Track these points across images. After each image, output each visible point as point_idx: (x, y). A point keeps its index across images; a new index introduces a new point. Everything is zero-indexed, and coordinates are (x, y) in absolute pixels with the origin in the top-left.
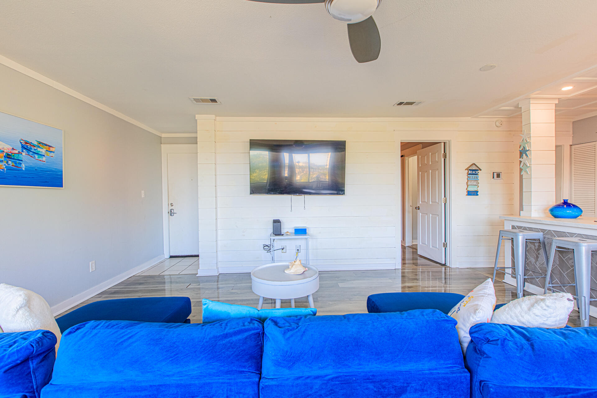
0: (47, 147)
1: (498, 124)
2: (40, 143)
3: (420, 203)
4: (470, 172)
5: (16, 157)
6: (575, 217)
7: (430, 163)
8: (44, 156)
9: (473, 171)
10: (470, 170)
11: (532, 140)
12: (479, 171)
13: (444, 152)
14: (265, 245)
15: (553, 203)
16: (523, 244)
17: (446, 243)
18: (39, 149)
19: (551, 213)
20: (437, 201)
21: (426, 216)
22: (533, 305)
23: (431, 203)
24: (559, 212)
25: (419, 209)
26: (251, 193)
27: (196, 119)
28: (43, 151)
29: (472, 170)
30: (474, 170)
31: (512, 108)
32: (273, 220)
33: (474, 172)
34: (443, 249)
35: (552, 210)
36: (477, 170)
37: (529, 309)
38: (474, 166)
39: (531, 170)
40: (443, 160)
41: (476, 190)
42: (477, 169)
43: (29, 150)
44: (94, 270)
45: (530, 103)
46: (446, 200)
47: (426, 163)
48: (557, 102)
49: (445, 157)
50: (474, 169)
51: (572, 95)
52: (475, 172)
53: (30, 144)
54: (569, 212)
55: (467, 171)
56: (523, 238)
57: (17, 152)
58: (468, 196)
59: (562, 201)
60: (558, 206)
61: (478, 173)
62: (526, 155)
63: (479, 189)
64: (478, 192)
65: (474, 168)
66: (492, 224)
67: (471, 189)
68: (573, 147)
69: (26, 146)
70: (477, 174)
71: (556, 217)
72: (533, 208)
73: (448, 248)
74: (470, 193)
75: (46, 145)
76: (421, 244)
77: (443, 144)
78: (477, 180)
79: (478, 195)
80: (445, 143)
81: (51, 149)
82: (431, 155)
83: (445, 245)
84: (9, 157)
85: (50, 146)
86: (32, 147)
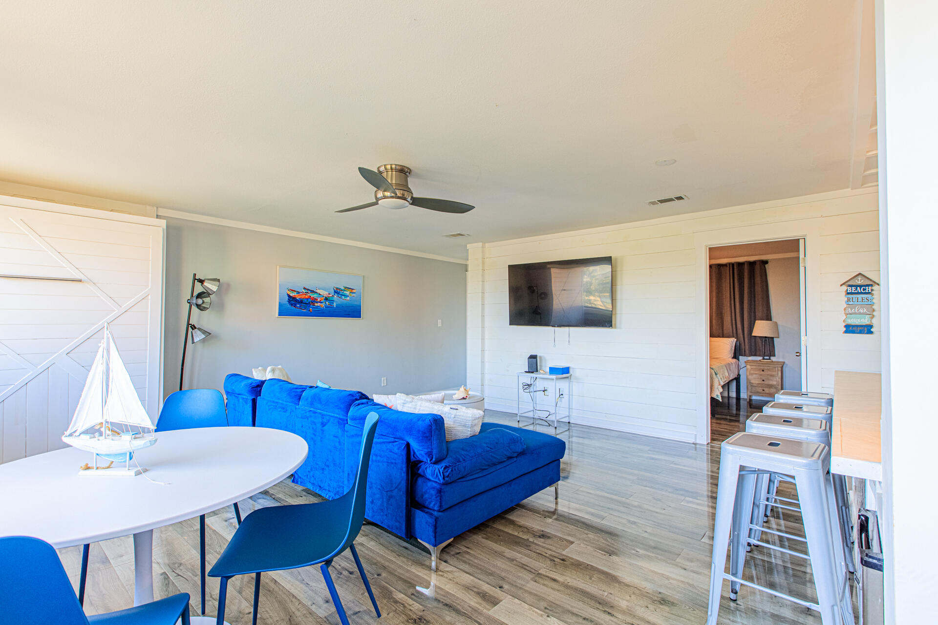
0: (351, 290)
2: (346, 288)
4: (849, 289)
5: (331, 299)
8: (348, 296)
9: (858, 288)
10: (852, 286)
12: (875, 287)
14: (524, 384)
18: (345, 292)
26: (511, 324)
28: (347, 293)
29: (856, 286)
30: (860, 286)
33: (861, 290)
36: (872, 285)
38: (860, 279)
41: (868, 323)
42: (870, 283)
43: (338, 293)
44: (385, 385)
50: (859, 283)
52: (864, 290)
53: (339, 289)
55: (844, 288)
57: (331, 295)
58: (845, 334)
61: (872, 290)
63: (874, 322)
64: (871, 326)
65: (860, 281)
67: (855, 321)
69: (337, 291)
70: (868, 293)
74: (850, 329)
75: (350, 289)
78: (868, 303)
79: (872, 333)
81: (353, 291)
84: (326, 299)
85: (353, 289)
86: (341, 291)
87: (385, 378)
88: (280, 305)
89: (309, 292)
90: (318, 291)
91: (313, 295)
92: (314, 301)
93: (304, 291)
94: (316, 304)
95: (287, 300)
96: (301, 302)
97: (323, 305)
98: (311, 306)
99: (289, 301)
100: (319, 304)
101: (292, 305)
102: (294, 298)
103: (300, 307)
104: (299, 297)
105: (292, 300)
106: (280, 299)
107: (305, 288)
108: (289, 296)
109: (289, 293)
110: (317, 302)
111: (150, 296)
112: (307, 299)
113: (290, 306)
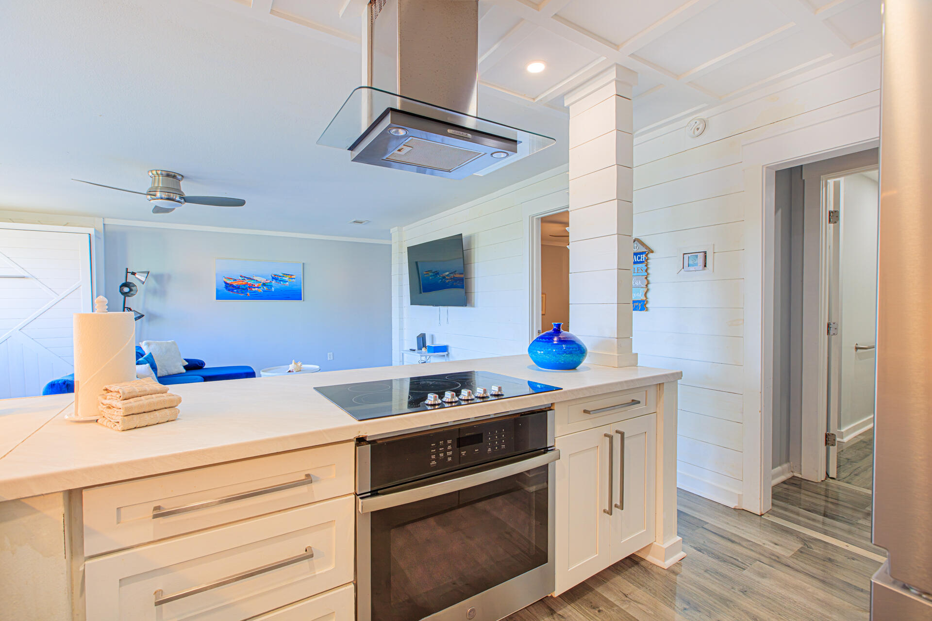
0: (290, 276)
2: (284, 274)
28: (286, 278)
41: (644, 299)
42: (643, 249)
43: (276, 279)
44: (332, 359)
53: (278, 276)
61: (648, 258)
63: (648, 297)
64: (646, 302)
69: (275, 278)
70: (642, 262)
78: (642, 275)
79: (647, 309)
81: (293, 277)
84: (264, 284)
85: (292, 275)
86: (279, 278)
87: (332, 353)
88: (217, 291)
89: (246, 279)
90: (255, 278)
91: (250, 282)
92: (251, 286)
93: (241, 278)
94: (254, 289)
95: (224, 286)
96: (238, 288)
97: (260, 290)
98: (249, 291)
99: (226, 287)
100: (256, 289)
101: (229, 290)
102: (231, 285)
103: (237, 292)
104: (236, 283)
105: (228, 286)
106: (217, 286)
107: (241, 276)
108: (226, 283)
109: (226, 280)
110: (254, 288)
111: (81, 287)
112: (244, 285)
113: (227, 292)
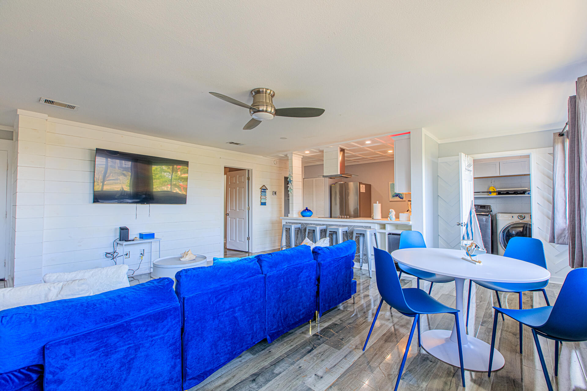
1: (275, 162)
3: (229, 210)
4: (262, 190)
6: (310, 216)
7: (238, 183)
10: (262, 189)
11: (294, 175)
12: (267, 190)
13: (248, 176)
15: (302, 209)
16: (294, 231)
17: (249, 237)
19: (301, 215)
20: (243, 209)
21: (234, 220)
22: (324, 240)
23: (238, 210)
24: (304, 214)
25: (228, 215)
26: (94, 202)
27: (18, 113)
31: (283, 156)
32: (120, 227)
33: (264, 191)
34: (247, 241)
35: (302, 213)
37: (323, 242)
39: (293, 191)
40: (247, 181)
42: (266, 189)
45: (292, 156)
46: (249, 208)
47: (234, 182)
48: (302, 157)
49: (249, 179)
51: (308, 155)
54: (308, 213)
55: (260, 190)
56: (294, 227)
58: (261, 206)
59: (305, 208)
60: (304, 211)
62: (291, 183)
63: (267, 201)
64: (266, 203)
65: (264, 188)
66: (273, 223)
67: (263, 201)
68: (304, 179)
70: (265, 192)
71: (303, 216)
72: (294, 212)
73: (250, 240)
74: (262, 204)
76: (229, 240)
77: (247, 171)
78: (265, 195)
79: (266, 205)
80: (248, 170)
82: (239, 177)
83: (248, 239)
